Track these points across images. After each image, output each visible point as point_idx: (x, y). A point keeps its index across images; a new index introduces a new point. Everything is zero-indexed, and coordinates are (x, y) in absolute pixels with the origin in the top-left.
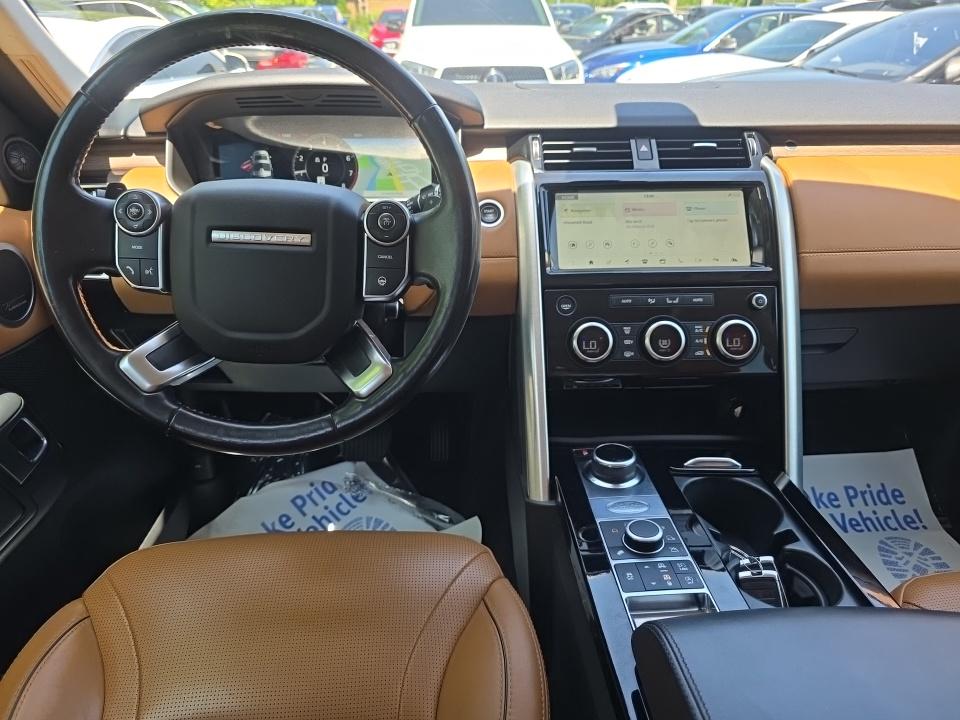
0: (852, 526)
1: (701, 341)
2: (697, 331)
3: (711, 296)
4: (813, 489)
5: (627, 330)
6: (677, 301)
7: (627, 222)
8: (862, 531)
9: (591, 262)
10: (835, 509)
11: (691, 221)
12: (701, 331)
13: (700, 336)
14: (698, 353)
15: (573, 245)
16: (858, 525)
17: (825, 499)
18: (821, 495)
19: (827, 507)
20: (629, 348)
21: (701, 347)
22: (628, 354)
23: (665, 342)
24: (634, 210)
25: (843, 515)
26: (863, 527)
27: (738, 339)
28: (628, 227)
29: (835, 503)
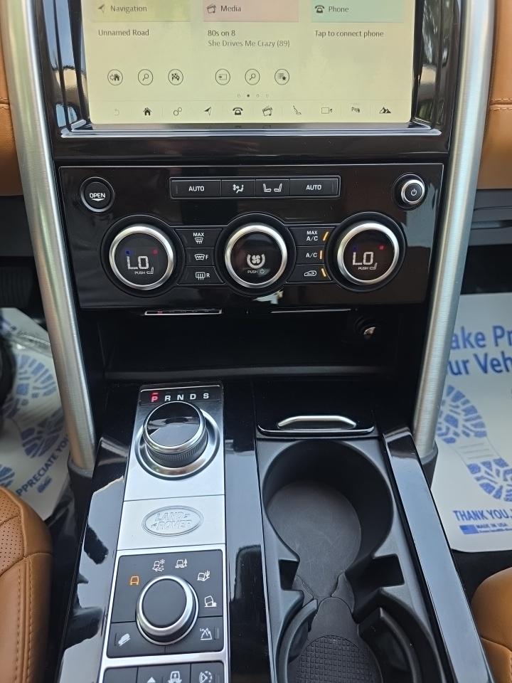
0: (493, 366)
1: (314, 255)
2: (308, 238)
3: (335, 180)
4: (463, 329)
5: (199, 237)
6: (278, 190)
7: (210, 33)
8: (501, 371)
9: (147, 112)
10: (480, 349)
11: (322, 34)
12: (315, 238)
13: (314, 247)
14: (308, 274)
15: (117, 77)
16: (499, 365)
17: (472, 339)
18: (470, 334)
19: (472, 346)
20: (201, 266)
21: (315, 264)
22: (200, 276)
23: (256, 259)
24: (224, 8)
25: (486, 355)
26: (503, 367)
27: (372, 253)
28: (213, 43)
29: (481, 343)
